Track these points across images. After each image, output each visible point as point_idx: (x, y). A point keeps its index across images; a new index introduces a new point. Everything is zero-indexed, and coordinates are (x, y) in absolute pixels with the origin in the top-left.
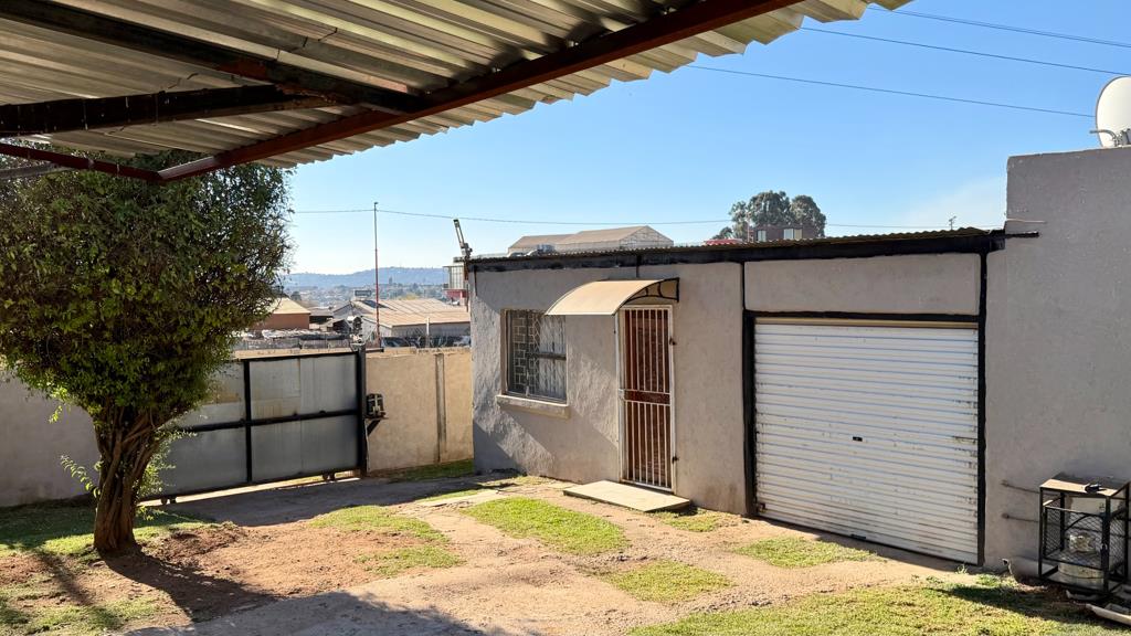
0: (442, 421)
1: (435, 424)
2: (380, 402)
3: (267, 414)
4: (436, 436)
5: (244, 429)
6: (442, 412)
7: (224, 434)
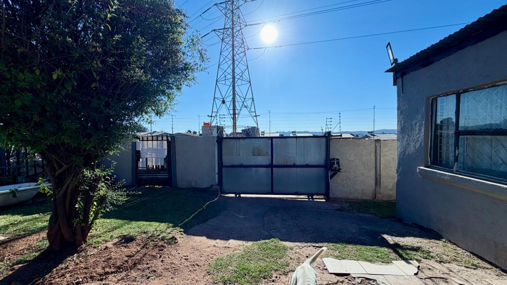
0: (378, 177)
1: (373, 177)
2: (338, 163)
3: (281, 163)
4: (374, 184)
5: (270, 168)
6: (378, 172)
7: (262, 170)
